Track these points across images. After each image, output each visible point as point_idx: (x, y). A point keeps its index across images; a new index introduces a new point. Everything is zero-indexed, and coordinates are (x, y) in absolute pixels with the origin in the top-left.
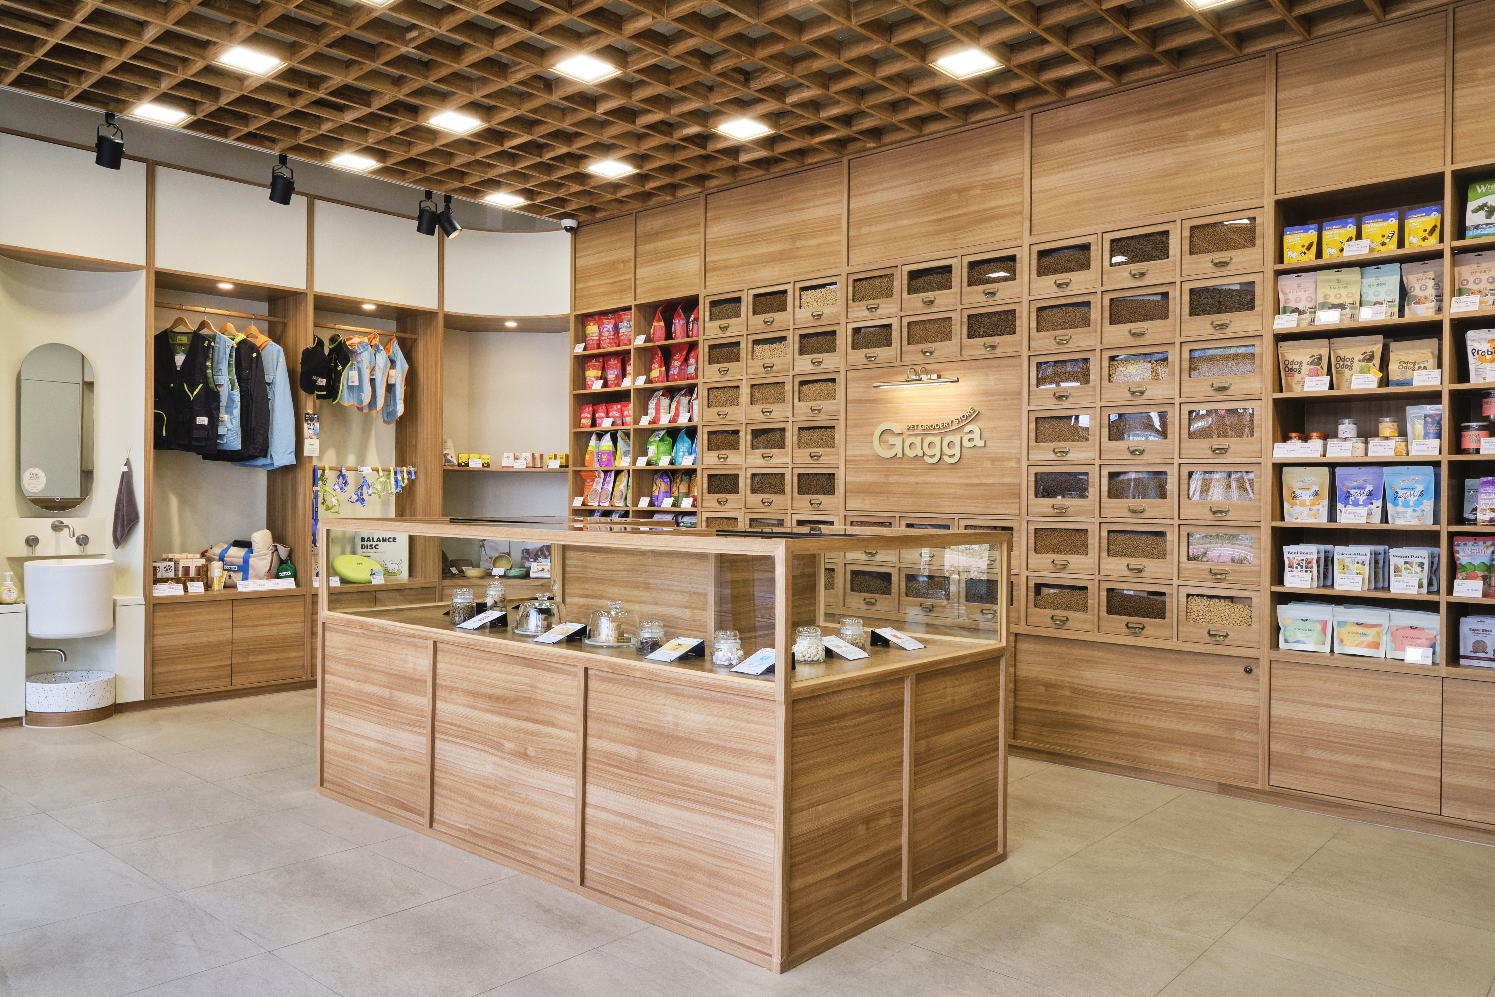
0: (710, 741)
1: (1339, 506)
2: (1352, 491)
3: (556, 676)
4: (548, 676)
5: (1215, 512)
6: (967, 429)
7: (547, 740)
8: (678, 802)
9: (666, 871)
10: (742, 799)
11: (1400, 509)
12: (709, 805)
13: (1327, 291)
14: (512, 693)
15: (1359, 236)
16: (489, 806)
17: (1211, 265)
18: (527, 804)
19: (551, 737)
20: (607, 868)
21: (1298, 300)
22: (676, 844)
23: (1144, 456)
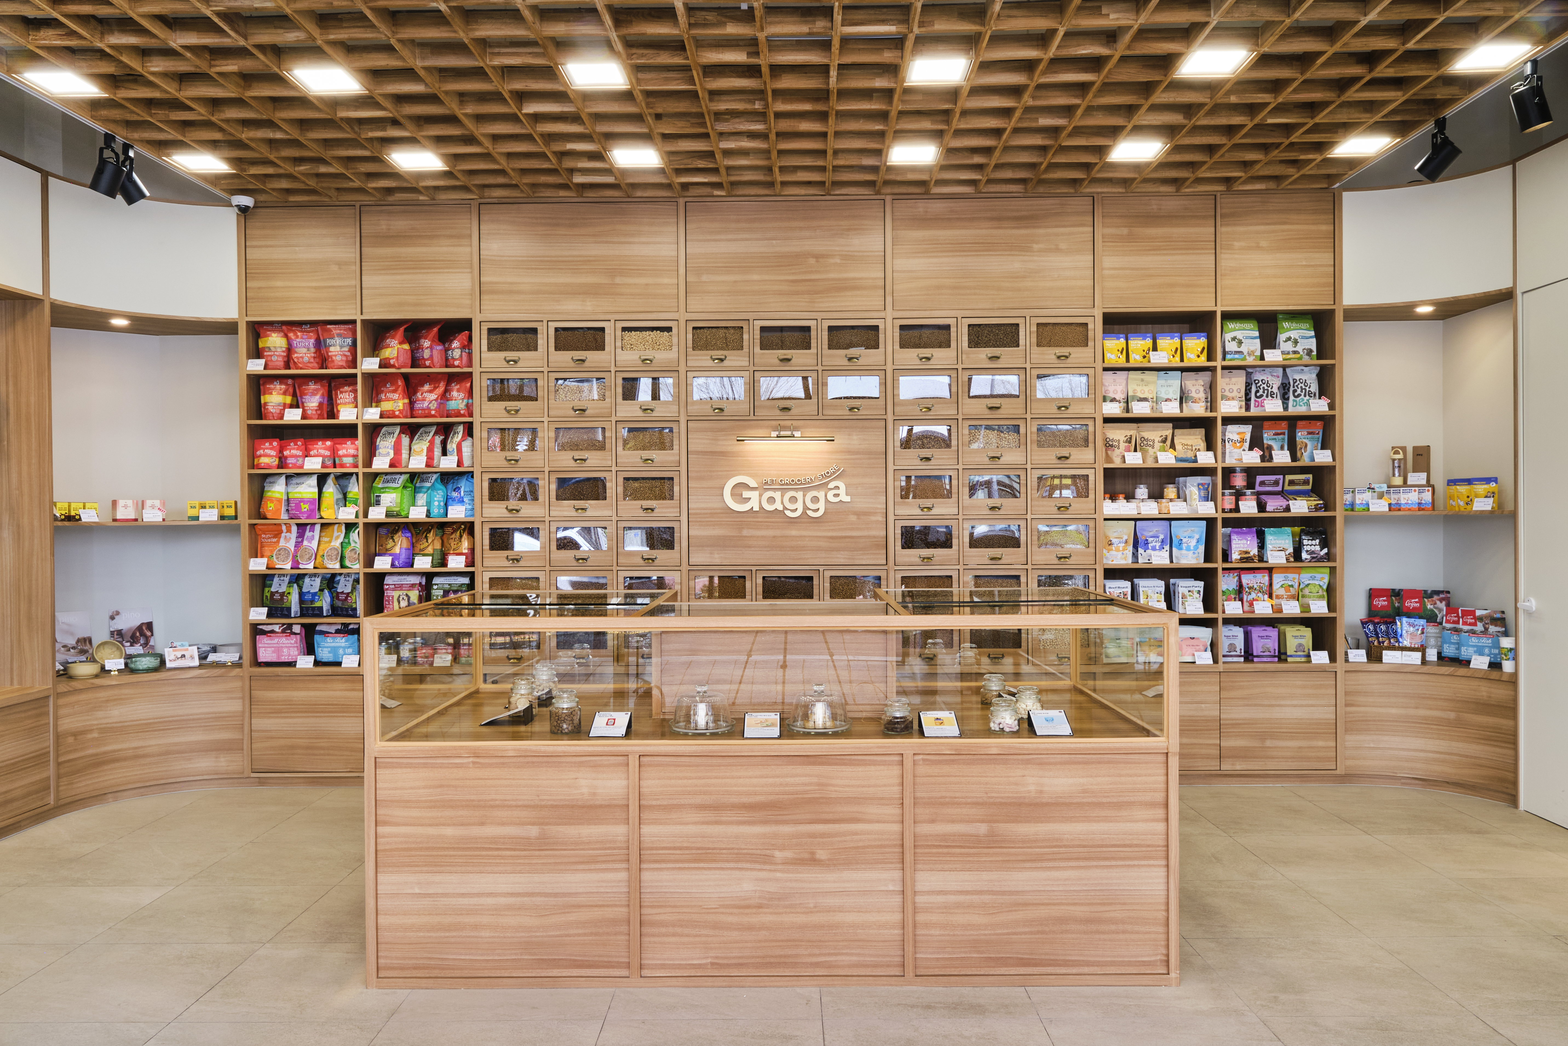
0: (1085, 800)
1: (1141, 551)
2: (1150, 540)
3: (860, 769)
4: (848, 771)
5: (1060, 558)
6: (831, 485)
7: (848, 838)
8: (1044, 864)
9: (1031, 933)
10: (1125, 846)
11: (1184, 552)
12: (1086, 859)
13: (1135, 387)
14: (786, 797)
15: (1155, 349)
16: (750, 928)
17: (1054, 357)
18: (818, 912)
19: (856, 834)
20: (948, 950)
21: (1115, 392)
22: (1043, 904)
23: (1001, 512)
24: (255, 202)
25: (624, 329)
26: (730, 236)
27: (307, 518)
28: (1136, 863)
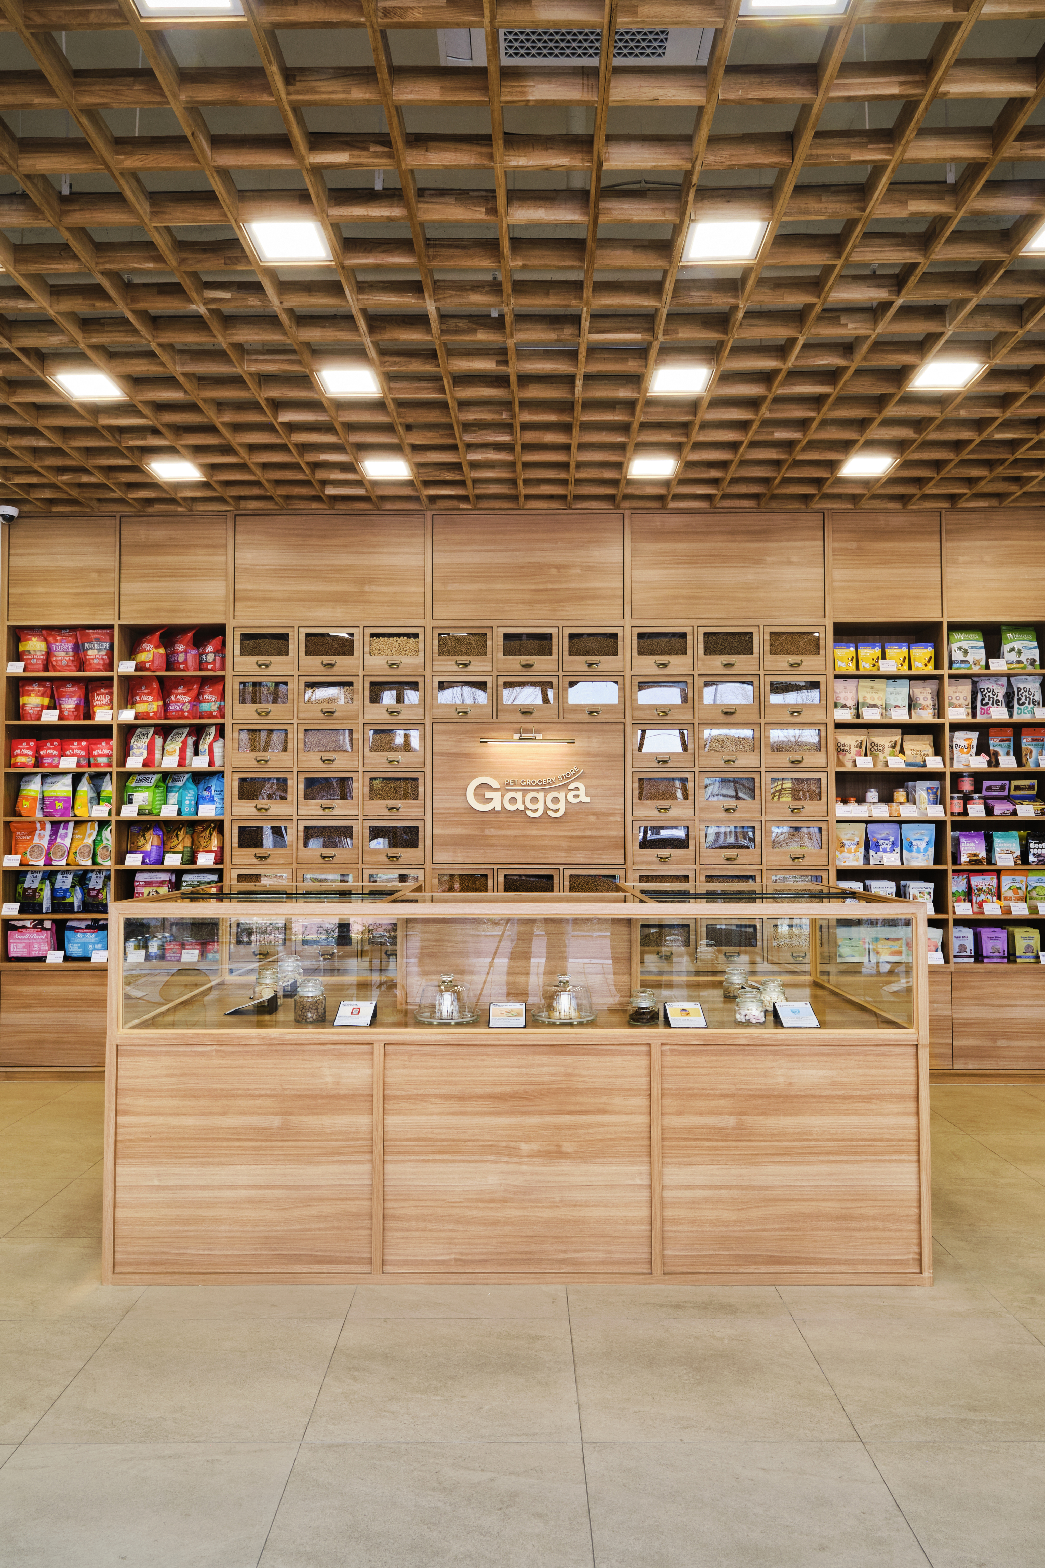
0: (834, 1093)
1: (872, 852)
2: (881, 842)
3: (607, 1059)
4: (594, 1061)
5: (794, 859)
6: (571, 786)
7: (595, 1130)
8: (794, 1159)
9: (781, 1230)
10: (875, 1140)
11: (914, 854)
12: (835, 1153)
13: (865, 694)
14: (532, 1087)
15: (884, 657)
16: (495, 1223)
17: (787, 664)
18: (563, 1206)
19: (603, 1126)
20: (696, 1247)
21: (846, 698)
22: (793, 1200)
23: (736, 814)
24: (20, 512)
25: (373, 635)
26: (475, 548)
27: (61, 816)
28: (887, 1157)
